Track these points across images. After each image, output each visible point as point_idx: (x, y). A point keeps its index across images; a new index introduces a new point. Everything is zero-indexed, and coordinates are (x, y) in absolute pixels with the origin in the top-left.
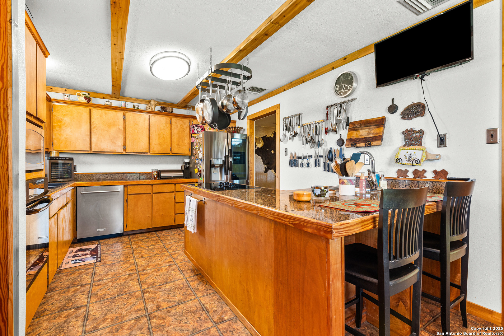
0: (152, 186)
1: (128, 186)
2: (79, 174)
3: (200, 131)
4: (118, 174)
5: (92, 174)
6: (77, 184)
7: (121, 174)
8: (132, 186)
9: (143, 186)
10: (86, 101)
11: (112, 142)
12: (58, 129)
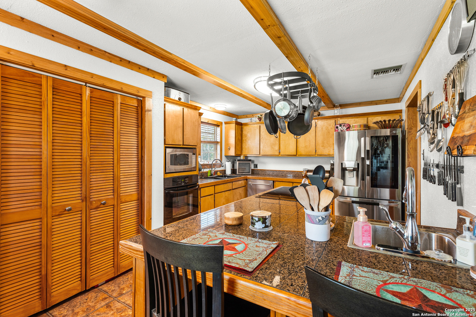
0: (293, 183)
1: (276, 182)
2: (258, 170)
3: (345, 130)
4: (280, 171)
5: (265, 170)
6: (248, 177)
7: (282, 171)
8: (279, 182)
9: (286, 183)
10: (258, 121)
11: (272, 148)
12: (245, 141)
